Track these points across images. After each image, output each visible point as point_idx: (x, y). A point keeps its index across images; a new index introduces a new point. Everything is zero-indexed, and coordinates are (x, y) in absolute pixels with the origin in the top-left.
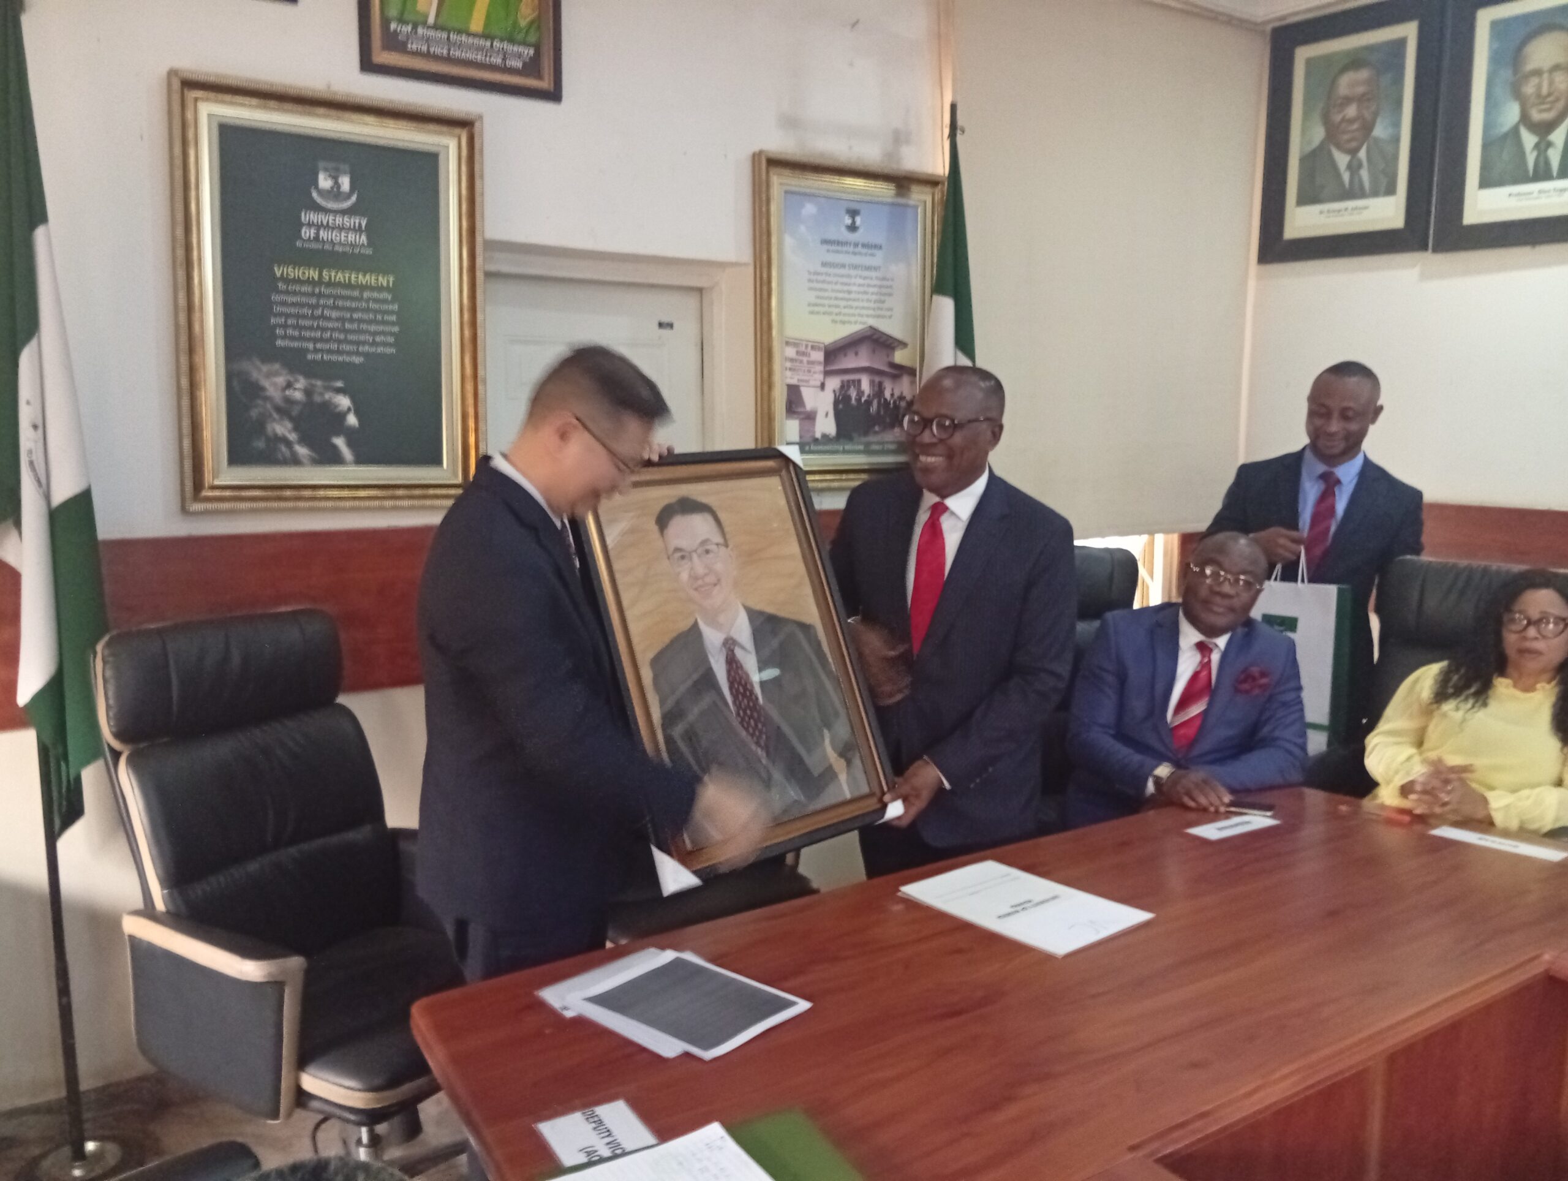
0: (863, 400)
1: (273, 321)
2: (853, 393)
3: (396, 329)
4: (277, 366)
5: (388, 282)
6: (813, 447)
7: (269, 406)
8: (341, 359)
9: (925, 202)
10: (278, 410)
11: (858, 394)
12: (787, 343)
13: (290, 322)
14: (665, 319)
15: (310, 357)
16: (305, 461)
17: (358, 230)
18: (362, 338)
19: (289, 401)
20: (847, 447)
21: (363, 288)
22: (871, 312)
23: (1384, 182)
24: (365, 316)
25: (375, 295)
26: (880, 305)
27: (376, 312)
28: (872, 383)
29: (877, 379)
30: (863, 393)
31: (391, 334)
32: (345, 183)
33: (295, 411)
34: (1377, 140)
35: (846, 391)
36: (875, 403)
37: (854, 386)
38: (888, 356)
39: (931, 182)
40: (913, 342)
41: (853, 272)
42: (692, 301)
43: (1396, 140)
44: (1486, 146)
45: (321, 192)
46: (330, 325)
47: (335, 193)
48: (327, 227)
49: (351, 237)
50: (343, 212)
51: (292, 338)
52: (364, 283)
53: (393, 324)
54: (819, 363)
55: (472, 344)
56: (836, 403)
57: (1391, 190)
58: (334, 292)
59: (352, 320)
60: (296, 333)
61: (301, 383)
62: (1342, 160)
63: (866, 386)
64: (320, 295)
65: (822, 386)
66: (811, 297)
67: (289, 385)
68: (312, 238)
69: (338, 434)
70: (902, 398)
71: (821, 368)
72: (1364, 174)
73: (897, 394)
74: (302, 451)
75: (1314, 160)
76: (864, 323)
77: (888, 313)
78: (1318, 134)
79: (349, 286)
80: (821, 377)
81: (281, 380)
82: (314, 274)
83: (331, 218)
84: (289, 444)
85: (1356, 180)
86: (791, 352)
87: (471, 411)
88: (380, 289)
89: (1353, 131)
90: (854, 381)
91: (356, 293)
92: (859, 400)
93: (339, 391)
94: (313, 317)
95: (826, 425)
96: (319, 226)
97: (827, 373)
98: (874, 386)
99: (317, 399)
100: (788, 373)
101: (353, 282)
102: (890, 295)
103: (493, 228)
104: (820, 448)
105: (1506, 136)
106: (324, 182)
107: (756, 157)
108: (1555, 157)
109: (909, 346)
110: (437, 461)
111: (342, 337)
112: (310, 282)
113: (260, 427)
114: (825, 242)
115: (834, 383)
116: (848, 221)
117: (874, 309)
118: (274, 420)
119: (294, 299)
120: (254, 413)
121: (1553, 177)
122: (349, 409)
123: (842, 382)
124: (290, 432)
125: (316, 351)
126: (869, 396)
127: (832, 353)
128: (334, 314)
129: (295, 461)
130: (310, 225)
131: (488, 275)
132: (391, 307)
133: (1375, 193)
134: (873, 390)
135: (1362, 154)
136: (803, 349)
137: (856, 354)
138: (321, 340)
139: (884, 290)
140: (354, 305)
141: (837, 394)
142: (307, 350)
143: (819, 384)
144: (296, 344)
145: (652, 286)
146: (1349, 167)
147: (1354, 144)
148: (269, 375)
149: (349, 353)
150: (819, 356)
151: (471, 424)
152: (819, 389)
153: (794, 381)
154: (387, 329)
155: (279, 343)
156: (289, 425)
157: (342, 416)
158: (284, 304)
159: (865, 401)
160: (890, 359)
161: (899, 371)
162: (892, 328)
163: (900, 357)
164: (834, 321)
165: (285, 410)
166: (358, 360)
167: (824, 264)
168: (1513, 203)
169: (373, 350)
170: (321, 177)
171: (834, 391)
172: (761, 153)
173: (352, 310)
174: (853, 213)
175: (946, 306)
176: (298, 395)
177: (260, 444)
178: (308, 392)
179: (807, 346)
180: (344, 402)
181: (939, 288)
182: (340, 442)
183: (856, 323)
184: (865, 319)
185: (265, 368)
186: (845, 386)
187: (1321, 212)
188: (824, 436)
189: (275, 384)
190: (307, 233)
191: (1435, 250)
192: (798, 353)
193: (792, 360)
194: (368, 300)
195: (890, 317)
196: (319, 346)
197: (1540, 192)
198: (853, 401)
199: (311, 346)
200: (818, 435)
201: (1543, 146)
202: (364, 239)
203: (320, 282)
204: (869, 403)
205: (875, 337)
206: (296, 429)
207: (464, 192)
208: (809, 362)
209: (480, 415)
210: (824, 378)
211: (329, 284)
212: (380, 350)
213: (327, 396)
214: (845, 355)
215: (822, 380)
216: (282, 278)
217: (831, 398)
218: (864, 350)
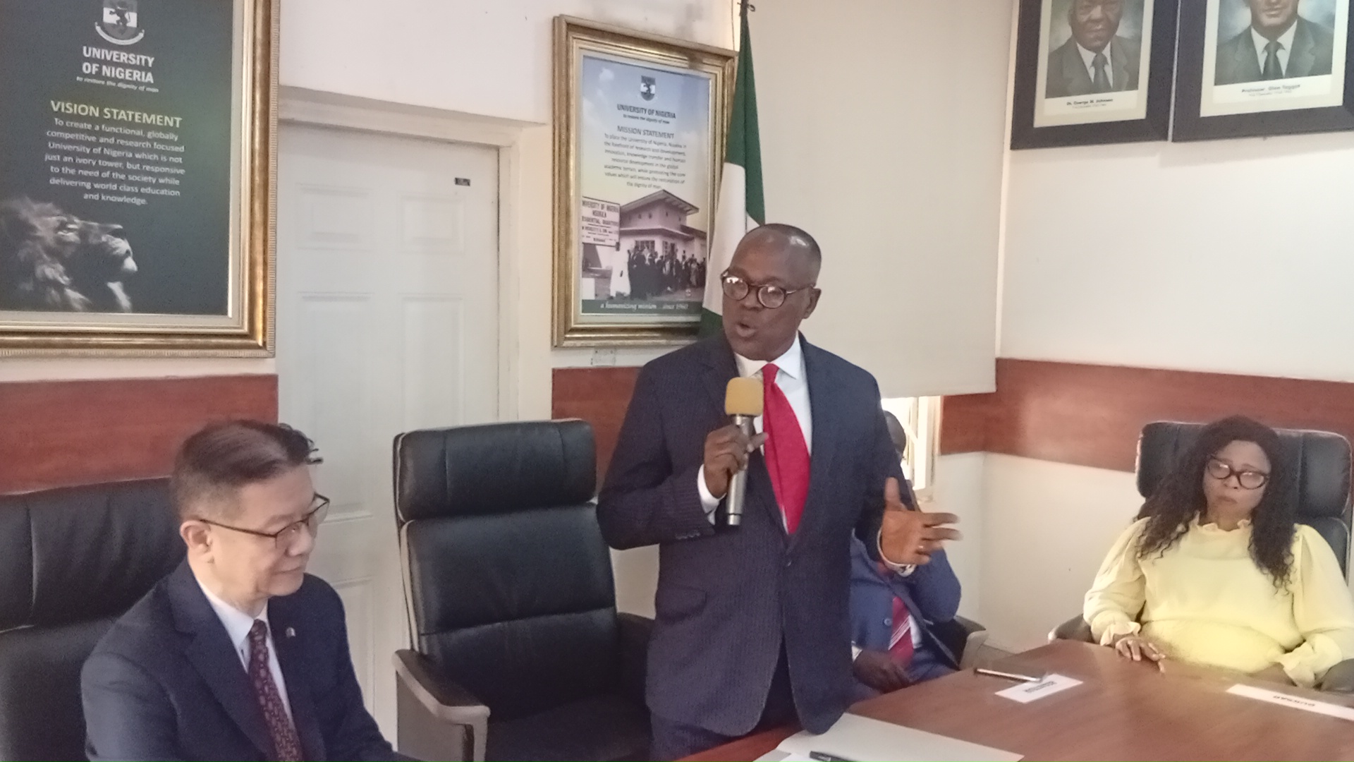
0: (656, 260)
1: (48, 157)
2: (647, 254)
3: (182, 171)
4: (49, 206)
5: (175, 122)
6: (608, 306)
7: (39, 247)
8: (120, 200)
9: (716, 75)
10: (51, 252)
11: (651, 255)
12: (584, 203)
13: (66, 159)
14: (462, 176)
15: (86, 196)
16: (77, 306)
17: (143, 68)
18: (145, 179)
19: (61, 242)
20: (640, 306)
21: (147, 127)
22: (665, 177)
23: (1126, 78)
24: (150, 157)
25: (161, 135)
26: (674, 171)
27: (160, 152)
28: (665, 244)
29: (670, 241)
30: (656, 254)
31: (176, 176)
32: (132, 19)
33: (69, 252)
34: (1120, 39)
35: (642, 250)
36: (668, 264)
37: (648, 248)
38: (680, 220)
39: (724, 57)
40: (704, 208)
41: (648, 138)
42: (488, 160)
43: (1138, 39)
44: (1220, 47)
45: (104, 27)
46: (111, 164)
47: (121, 29)
48: (110, 63)
49: (137, 75)
50: (129, 49)
51: (68, 177)
52: (149, 122)
53: (178, 166)
54: (614, 223)
55: (263, 189)
56: (630, 263)
57: (1133, 85)
58: (115, 130)
59: (133, 161)
60: (72, 171)
61: (76, 224)
62: (1088, 57)
63: (659, 248)
64: (101, 133)
65: (618, 247)
66: (608, 160)
67: (63, 226)
68: (94, 73)
69: (114, 281)
70: (692, 260)
71: (616, 228)
72: (1109, 69)
73: (688, 256)
74: (74, 295)
75: (1061, 56)
76: (658, 187)
77: (681, 178)
78: (1066, 33)
79: (131, 125)
80: (616, 237)
81: (53, 220)
82: (93, 111)
83: (115, 53)
84: (59, 287)
85: (1101, 74)
86: (587, 212)
87: (259, 258)
88: (166, 129)
89: (1097, 31)
90: (647, 242)
91: (139, 133)
92: (652, 261)
93: (116, 234)
94: (91, 156)
95: (620, 284)
96: (102, 62)
97: (622, 234)
98: (666, 248)
99: (93, 240)
100: (585, 232)
101: (137, 120)
102: (683, 161)
103: (289, 72)
104: (615, 306)
105: (1238, 38)
106: (109, 17)
107: (556, 21)
108: (1283, 57)
109: (700, 211)
110: (221, 309)
111: (123, 177)
112: (89, 119)
113: (28, 269)
114: (622, 107)
115: (628, 244)
116: (644, 89)
117: (667, 174)
118: (44, 262)
119: (71, 136)
120: (22, 254)
121: (1281, 74)
122: (128, 252)
123: (637, 242)
124: (61, 276)
125: (93, 191)
126: (662, 257)
127: (627, 214)
128: (115, 154)
129: (66, 306)
130: (92, 60)
131: (283, 123)
132: (177, 149)
133: (1118, 88)
134: (666, 252)
135: (1107, 52)
136: (599, 209)
137: (650, 216)
138: (100, 180)
139: (677, 157)
140: (137, 144)
141: (632, 255)
142: (84, 190)
143: (614, 243)
144: (70, 183)
145: (451, 143)
146: (1094, 64)
147: (1098, 43)
148: (40, 214)
149: (130, 195)
150: (615, 217)
151: (259, 271)
152: (614, 249)
153: (591, 241)
154: (173, 171)
155: (53, 181)
156: (61, 268)
157: (120, 260)
158: (60, 140)
159: (659, 261)
160: (682, 223)
161: (691, 235)
162: (683, 192)
163: (692, 221)
164: (630, 184)
165: (57, 252)
166: (139, 201)
167: (620, 129)
168: (1246, 97)
169: (156, 192)
170: (106, 11)
171: (629, 251)
172: (562, 16)
173: (134, 150)
174: (648, 81)
175: (735, 175)
176: (72, 237)
177: (28, 287)
178: (83, 234)
179: (603, 207)
180: (122, 245)
181: (731, 157)
183: (650, 186)
184: (658, 183)
185: (36, 207)
186: (639, 247)
188: (619, 295)
189: (46, 224)
190: (88, 68)
191: (1174, 140)
192: (594, 213)
193: (588, 220)
194: (152, 141)
195: (683, 182)
196: (96, 186)
197: (1271, 88)
198: (647, 262)
199: (88, 186)
200: (613, 294)
201: (1273, 48)
202: (150, 78)
203: (101, 120)
204: (662, 264)
205: (668, 200)
206: (68, 273)
207: (259, 35)
208: (604, 222)
209: (269, 261)
210: (619, 239)
211: (111, 122)
212: (164, 192)
213: (104, 239)
214: (640, 217)
215: (617, 241)
216: (59, 114)
217: (625, 258)
218: (657, 213)
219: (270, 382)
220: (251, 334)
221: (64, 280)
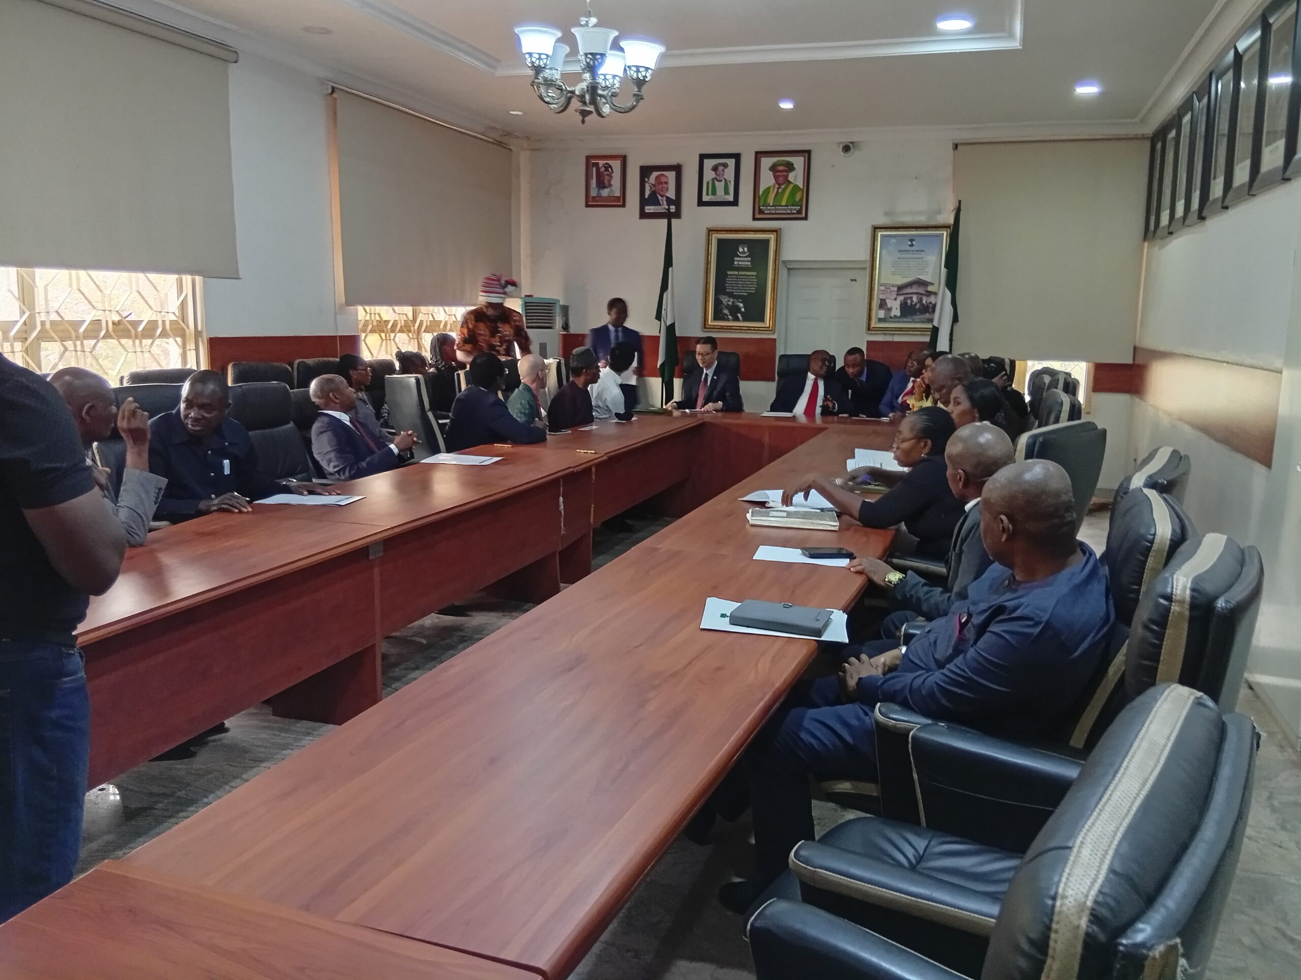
0: (913, 303)
1: (726, 285)
2: (909, 302)
3: (755, 286)
4: (727, 296)
5: (755, 273)
6: (890, 320)
7: (724, 306)
9: (947, 233)
10: (726, 307)
12: (881, 285)
13: (733, 285)
14: (853, 278)
16: (730, 320)
17: (748, 261)
18: (747, 289)
19: (728, 304)
20: (905, 320)
21: (748, 276)
22: (918, 273)
24: (749, 283)
25: (751, 277)
26: (923, 271)
27: (751, 282)
28: (918, 298)
29: (920, 296)
30: (913, 301)
32: (746, 249)
33: (730, 307)
35: (906, 301)
36: (918, 305)
37: (909, 299)
38: (925, 288)
39: (950, 226)
41: (911, 260)
45: (739, 252)
46: (740, 285)
47: (744, 252)
48: (741, 261)
49: (747, 263)
50: (746, 257)
52: (749, 274)
53: (755, 284)
54: (895, 291)
55: (774, 289)
56: (901, 305)
58: (741, 277)
59: (745, 284)
60: (731, 288)
61: (732, 300)
63: (915, 299)
64: (738, 278)
65: (896, 299)
66: (893, 269)
67: (729, 301)
69: (739, 313)
70: (931, 303)
71: (896, 293)
73: (928, 302)
74: (730, 317)
76: (914, 277)
79: (746, 275)
80: (895, 296)
81: (726, 300)
82: (737, 273)
84: (727, 315)
86: (882, 288)
87: (772, 307)
88: (753, 276)
90: (909, 297)
92: (911, 304)
93: (740, 302)
94: (736, 284)
95: (896, 312)
96: (738, 261)
97: (898, 295)
99: (735, 304)
100: (880, 295)
102: (927, 267)
103: (782, 257)
104: (894, 320)
106: (741, 250)
107: (869, 227)
110: (763, 321)
111: (742, 288)
112: (736, 275)
113: (721, 311)
114: (900, 251)
115: (901, 298)
116: (910, 244)
118: (725, 309)
119: (732, 279)
120: (721, 307)
122: (742, 307)
123: (904, 297)
126: (916, 302)
127: (900, 288)
128: (741, 283)
129: (728, 320)
132: (755, 280)
134: (919, 300)
136: (887, 287)
137: (912, 288)
138: (738, 290)
139: (925, 266)
140: (746, 280)
141: (902, 302)
142: (733, 292)
143: (894, 298)
148: (724, 298)
150: (896, 289)
152: (894, 300)
153: (884, 298)
155: (727, 290)
157: (741, 309)
158: (729, 281)
161: (929, 294)
162: (929, 279)
163: (930, 288)
164: (903, 277)
165: (728, 307)
166: (746, 294)
167: (899, 258)
169: (749, 291)
170: (740, 248)
172: (871, 225)
173: (745, 282)
174: (911, 241)
176: (730, 303)
177: (721, 315)
178: (733, 302)
179: (889, 286)
180: (741, 305)
182: (739, 315)
183: (911, 277)
185: (724, 296)
186: (905, 299)
188: (895, 316)
190: (736, 263)
192: (886, 288)
193: (883, 290)
194: (749, 279)
195: (927, 275)
198: (909, 304)
200: (892, 316)
202: (750, 263)
203: (738, 275)
204: (916, 304)
205: (920, 281)
206: (729, 312)
207: (774, 249)
208: (890, 291)
211: (741, 275)
212: (751, 291)
213: (737, 304)
214: (906, 288)
216: (730, 275)
217: (899, 303)
218: (914, 287)
219: (774, 341)
220: (770, 327)
221: (728, 314)
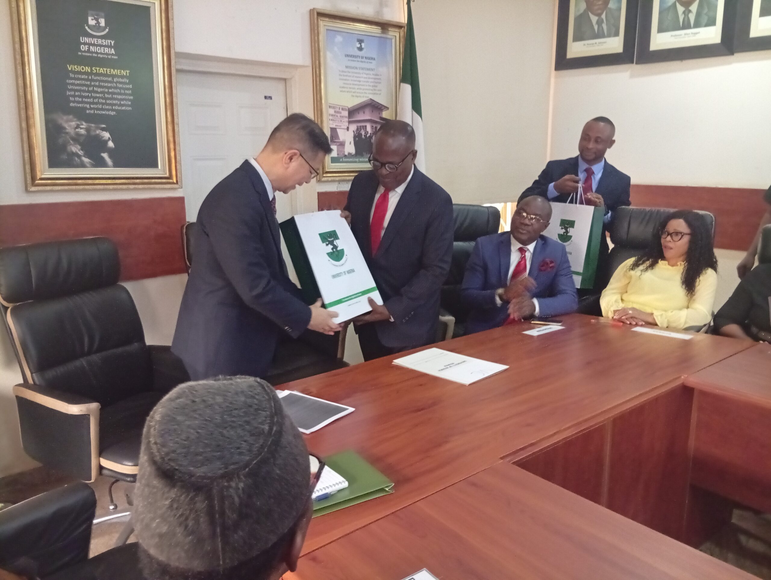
0: (368, 136)
1: (68, 93)
2: (363, 133)
3: (132, 98)
4: (71, 117)
5: (126, 73)
6: (344, 160)
7: (68, 137)
8: (104, 112)
9: (396, 36)
10: (74, 139)
11: (365, 133)
12: (330, 107)
13: (77, 94)
14: (268, 95)
15: (88, 112)
16: (88, 165)
17: (109, 47)
18: (114, 102)
19: (78, 134)
20: (360, 160)
21: (113, 76)
22: (371, 92)
23: (613, 30)
24: (116, 91)
25: (120, 80)
26: (375, 88)
27: (120, 88)
28: (372, 127)
29: (374, 125)
30: (368, 132)
31: (129, 100)
32: (102, 22)
33: (82, 139)
34: (610, 9)
35: (360, 131)
37: (363, 129)
38: (379, 113)
39: (399, 26)
40: (391, 107)
41: (361, 71)
42: (281, 86)
43: (619, 9)
44: (660, 13)
45: (89, 27)
46: (98, 95)
47: (97, 27)
48: (94, 45)
49: (107, 50)
50: (102, 37)
51: (79, 102)
52: (114, 73)
53: (130, 95)
54: (346, 117)
55: (171, 105)
57: (617, 34)
58: (99, 78)
59: (108, 93)
60: (80, 100)
61: (84, 125)
62: (594, 19)
63: (369, 129)
64: (92, 80)
66: (341, 84)
67: (78, 127)
68: (86, 50)
69: (104, 153)
71: (347, 119)
72: (604, 26)
74: (86, 160)
75: (581, 19)
76: (368, 97)
77: (379, 92)
78: (583, 6)
79: (106, 75)
80: (347, 124)
81: (73, 124)
82: (87, 69)
83: (96, 39)
84: (79, 156)
85: (601, 29)
86: (332, 111)
87: (171, 139)
88: (122, 77)
89: (599, 5)
90: (363, 126)
91: (110, 79)
92: (365, 136)
93: (103, 129)
94: (88, 91)
95: (350, 148)
96: (90, 44)
98: (373, 129)
99: (93, 133)
100: (331, 122)
101: (108, 73)
102: (380, 83)
103: (179, 46)
104: (347, 160)
105: (669, 8)
106: (92, 22)
107: (312, 11)
108: (692, 17)
109: (390, 109)
110: (155, 165)
111: (104, 101)
112: (86, 73)
113: (64, 148)
114: (347, 56)
115: (353, 127)
116: (359, 46)
117: (372, 90)
118: (71, 145)
119: (79, 82)
120: (61, 141)
121: (691, 26)
122: (109, 138)
123: (358, 127)
124: (79, 151)
125: (91, 109)
126: (370, 134)
127: (352, 112)
128: (99, 90)
129: (83, 165)
130: (85, 44)
131: (178, 71)
132: (128, 86)
133: (609, 36)
134: (373, 131)
135: (603, 16)
136: (337, 110)
137: (364, 113)
138: (93, 103)
139: (376, 81)
140: (109, 85)
141: (355, 133)
142: (86, 108)
143: (346, 127)
144: (80, 105)
145: (261, 77)
146: (598, 23)
147: (599, 11)
148: (68, 121)
149: (108, 110)
150: (346, 113)
151: (172, 146)
152: (346, 130)
153: (334, 126)
154: (127, 97)
155: (72, 104)
156: (79, 147)
157: (106, 142)
158: (73, 84)
159: (369, 136)
160: (380, 115)
162: (381, 100)
163: (385, 114)
164: (353, 96)
165: (76, 139)
166: (113, 113)
167: (347, 67)
168: (673, 40)
169: (120, 108)
170: (90, 18)
171: (354, 131)
172: (314, 9)
173: (109, 88)
174: (360, 41)
175: (407, 88)
176: (83, 132)
177: (64, 157)
178: (88, 130)
179: (339, 109)
180: (106, 135)
181: (404, 80)
182: (105, 155)
183: (363, 97)
184: (367, 95)
185: (65, 118)
186: (359, 129)
187: (584, 45)
188: (349, 154)
189: (70, 126)
190: (84, 48)
191: (636, 63)
192: (335, 112)
193: (332, 115)
194: (116, 83)
195: (380, 94)
196: (92, 106)
197: (685, 34)
198: (363, 136)
199: (88, 106)
200: (346, 153)
201: (687, 12)
202: (113, 51)
203: (91, 73)
205: (373, 104)
206: (82, 149)
207: (164, 27)
208: (340, 116)
209: (176, 141)
210: (348, 125)
211: (97, 74)
212: (123, 108)
213: (98, 132)
214: (359, 113)
215: (348, 126)
216: (71, 71)
217: (352, 135)
218: (367, 111)
219: (181, 200)
220: (170, 177)
221: (81, 153)
